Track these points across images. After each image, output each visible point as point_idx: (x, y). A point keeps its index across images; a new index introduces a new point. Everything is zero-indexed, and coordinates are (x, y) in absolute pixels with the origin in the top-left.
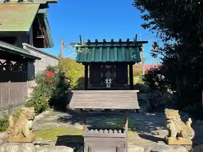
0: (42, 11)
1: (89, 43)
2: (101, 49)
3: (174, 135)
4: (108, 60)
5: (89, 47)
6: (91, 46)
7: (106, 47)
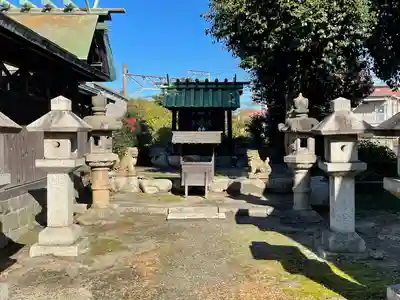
0: (102, 26)
1: (178, 83)
2: (192, 91)
3: (254, 171)
4: (201, 105)
5: (178, 89)
6: (181, 86)
7: (199, 89)
